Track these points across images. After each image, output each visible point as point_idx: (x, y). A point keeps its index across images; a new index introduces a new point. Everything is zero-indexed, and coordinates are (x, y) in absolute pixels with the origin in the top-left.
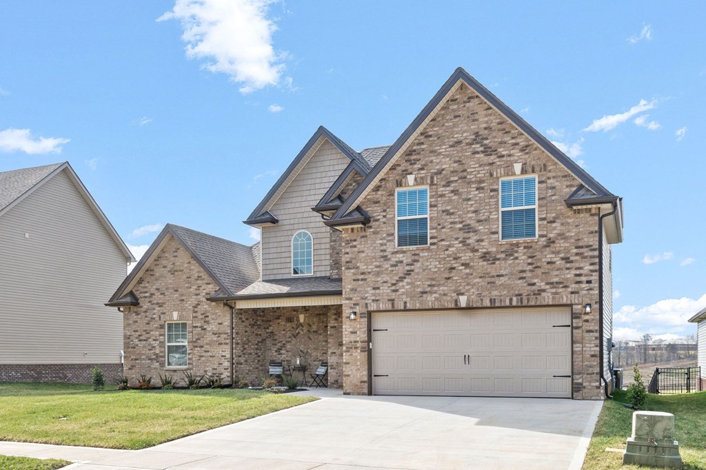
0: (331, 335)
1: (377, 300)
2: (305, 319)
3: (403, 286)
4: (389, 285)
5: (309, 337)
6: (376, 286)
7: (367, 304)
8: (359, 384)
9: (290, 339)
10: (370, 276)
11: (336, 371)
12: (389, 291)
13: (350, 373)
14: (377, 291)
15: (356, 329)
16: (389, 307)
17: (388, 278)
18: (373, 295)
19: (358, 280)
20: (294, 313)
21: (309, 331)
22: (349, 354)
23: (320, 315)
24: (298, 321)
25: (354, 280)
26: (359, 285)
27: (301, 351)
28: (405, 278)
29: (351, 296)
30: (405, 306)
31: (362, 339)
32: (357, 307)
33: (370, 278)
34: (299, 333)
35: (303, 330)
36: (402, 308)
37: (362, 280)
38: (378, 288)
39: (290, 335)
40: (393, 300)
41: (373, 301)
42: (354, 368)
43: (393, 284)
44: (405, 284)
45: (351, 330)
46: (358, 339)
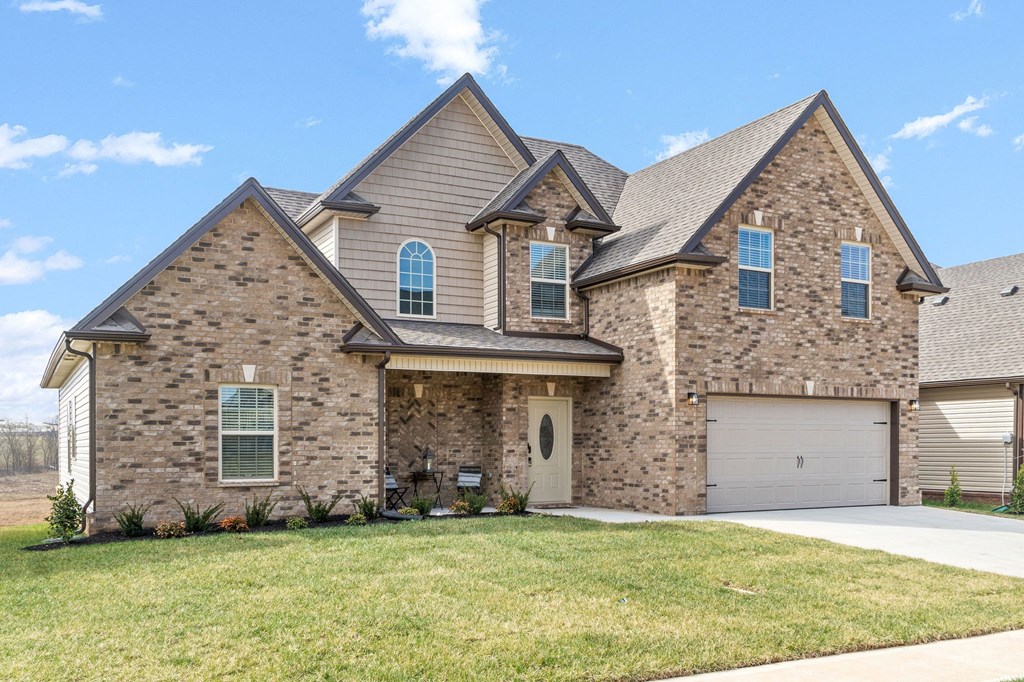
0: (507, 422)
1: (719, 378)
2: (424, 394)
3: (748, 362)
4: (733, 358)
5: (430, 424)
6: (717, 358)
7: (706, 383)
8: (695, 499)
9: (396, 427)
10: (710, 343)
11: (516, 480)
12: (732, 367)
13: (684, 483)
14: (719, 366)
15: (692, 419)
16: (733, 389)
17: (732, 349)
18: (713, 370)
19: (695, 346)
20: (405, 381)
21: (429, 412)
22: (683, 454)
23: (450, 386)
24: (413, 395)
25: (690, 346)
26: (697, 354)
27: (416, 447)
28: (750, 350)
29: (686, 369)
30: (751, 390)
31: (700, 434)
32: (695, 386)
33: (711, 345)
34: (412, 416)
35: (419, 412)
36: (748, 392)
37: (701, 347)
38: (719, 361)
39: (397, 419)
40: (737, 380)
41: (714, 378)
42: (689, 475)
43: (738, 358)
44: (750, 358)
45: (685, 419)
46: (694, 433)
